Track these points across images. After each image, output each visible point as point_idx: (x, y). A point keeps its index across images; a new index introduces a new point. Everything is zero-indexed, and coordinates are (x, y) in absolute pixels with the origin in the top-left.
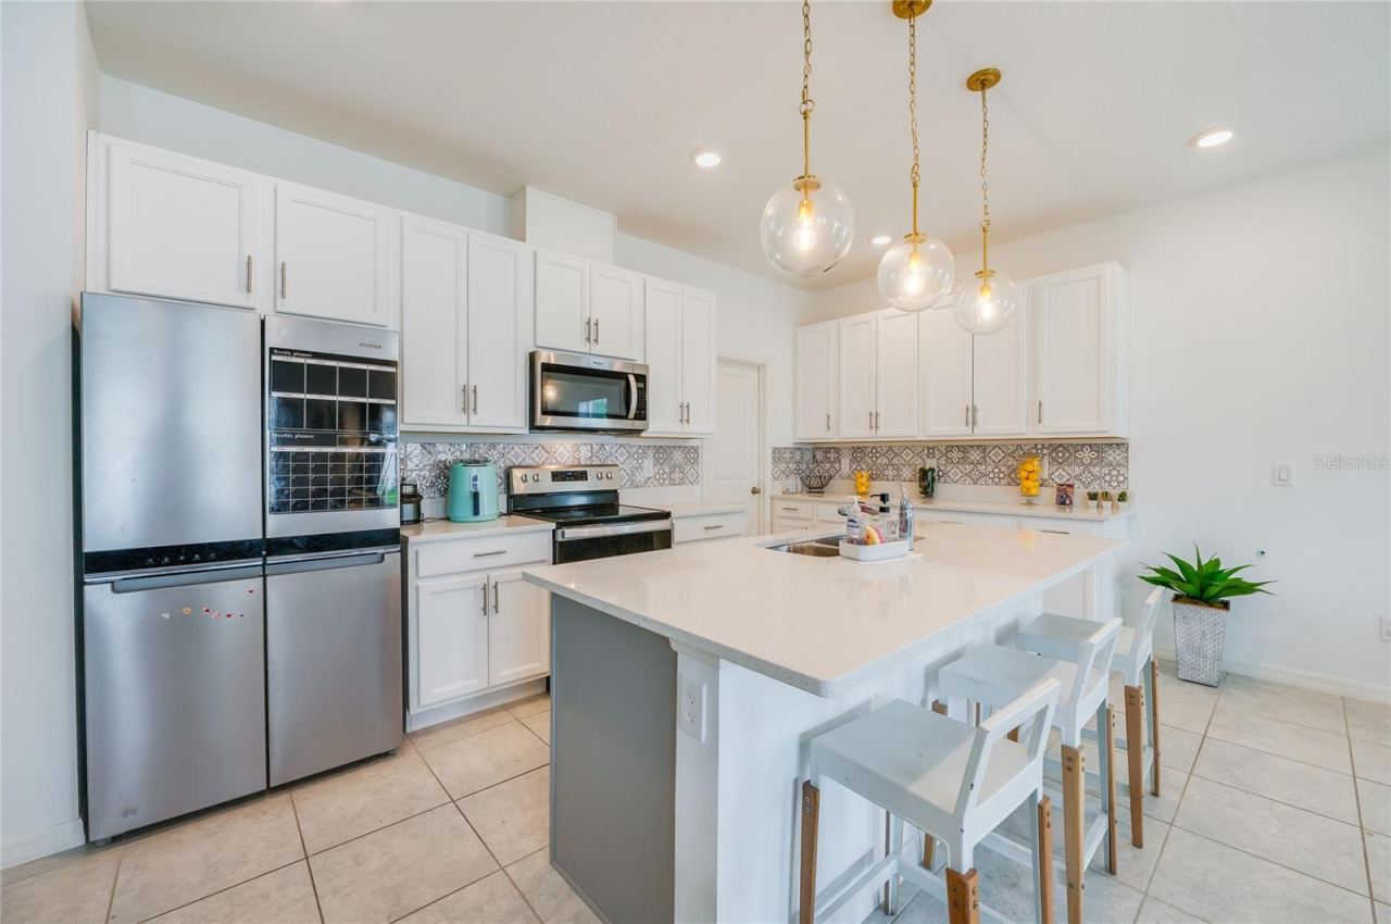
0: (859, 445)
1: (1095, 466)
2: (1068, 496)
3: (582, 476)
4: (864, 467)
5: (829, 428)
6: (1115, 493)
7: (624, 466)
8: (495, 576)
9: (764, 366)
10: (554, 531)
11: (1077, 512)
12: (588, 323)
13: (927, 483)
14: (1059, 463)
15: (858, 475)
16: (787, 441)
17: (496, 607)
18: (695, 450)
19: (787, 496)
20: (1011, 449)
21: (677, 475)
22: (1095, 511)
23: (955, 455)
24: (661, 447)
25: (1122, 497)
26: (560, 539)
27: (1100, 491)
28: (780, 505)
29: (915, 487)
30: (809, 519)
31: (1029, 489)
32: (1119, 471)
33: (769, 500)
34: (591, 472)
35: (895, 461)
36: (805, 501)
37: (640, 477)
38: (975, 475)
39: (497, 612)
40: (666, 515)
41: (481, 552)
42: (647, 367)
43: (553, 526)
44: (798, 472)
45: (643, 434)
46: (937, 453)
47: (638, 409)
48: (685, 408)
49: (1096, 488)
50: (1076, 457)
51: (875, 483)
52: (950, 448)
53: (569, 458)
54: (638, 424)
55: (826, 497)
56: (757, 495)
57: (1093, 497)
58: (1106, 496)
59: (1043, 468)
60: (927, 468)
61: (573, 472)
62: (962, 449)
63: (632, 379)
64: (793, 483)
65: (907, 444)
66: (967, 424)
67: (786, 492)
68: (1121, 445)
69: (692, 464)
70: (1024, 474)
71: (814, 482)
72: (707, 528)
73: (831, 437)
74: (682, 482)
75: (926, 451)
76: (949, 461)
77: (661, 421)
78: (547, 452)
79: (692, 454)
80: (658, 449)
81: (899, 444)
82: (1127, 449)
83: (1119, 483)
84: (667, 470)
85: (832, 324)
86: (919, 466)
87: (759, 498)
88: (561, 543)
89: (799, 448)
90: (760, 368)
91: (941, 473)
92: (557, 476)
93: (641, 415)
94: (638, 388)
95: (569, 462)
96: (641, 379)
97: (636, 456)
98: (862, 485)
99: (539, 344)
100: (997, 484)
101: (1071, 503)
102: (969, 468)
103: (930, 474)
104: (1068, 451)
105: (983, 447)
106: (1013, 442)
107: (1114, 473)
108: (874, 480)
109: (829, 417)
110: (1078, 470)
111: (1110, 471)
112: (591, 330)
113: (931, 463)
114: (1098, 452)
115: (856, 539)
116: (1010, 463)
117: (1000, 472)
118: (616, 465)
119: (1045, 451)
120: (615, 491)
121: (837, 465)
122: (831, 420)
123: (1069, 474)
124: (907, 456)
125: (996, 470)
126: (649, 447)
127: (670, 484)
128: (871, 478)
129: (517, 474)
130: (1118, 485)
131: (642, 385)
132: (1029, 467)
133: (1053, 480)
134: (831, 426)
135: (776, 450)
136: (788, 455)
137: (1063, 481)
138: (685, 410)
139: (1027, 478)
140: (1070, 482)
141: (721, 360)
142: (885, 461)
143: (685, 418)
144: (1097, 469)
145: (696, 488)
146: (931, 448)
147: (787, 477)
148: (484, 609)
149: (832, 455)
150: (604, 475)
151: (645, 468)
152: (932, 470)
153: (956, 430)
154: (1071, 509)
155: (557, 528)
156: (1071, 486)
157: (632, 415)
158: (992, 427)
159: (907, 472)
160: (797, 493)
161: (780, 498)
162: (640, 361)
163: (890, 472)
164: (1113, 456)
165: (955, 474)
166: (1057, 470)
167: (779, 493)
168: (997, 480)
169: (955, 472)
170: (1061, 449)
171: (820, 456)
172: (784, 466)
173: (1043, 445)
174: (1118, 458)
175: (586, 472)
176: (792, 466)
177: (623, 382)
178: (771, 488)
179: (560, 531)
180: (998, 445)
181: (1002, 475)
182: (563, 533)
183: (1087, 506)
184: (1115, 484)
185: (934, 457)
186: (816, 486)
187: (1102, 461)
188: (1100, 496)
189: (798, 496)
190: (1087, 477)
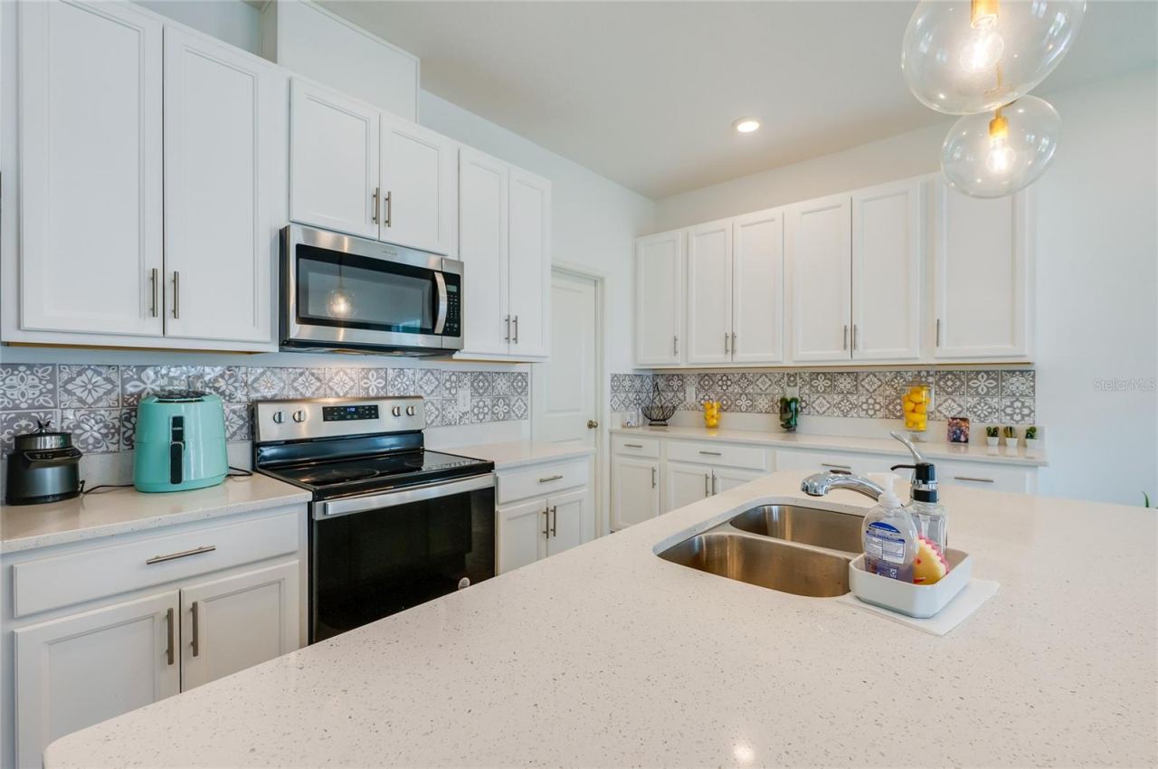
0: (707, 372)
1: (993, 396)
2: (962, 431)
3: (372, 412)
4: (712, 396)
5: (676, 352)
6: (1022, 428)
7: (431, 398)
8: (193, 591)
9: (602, 279)
10: (310, 504)
11: (973, 451)
12: (376, 196)
13: (788, 414)
14: (948, 393)
15: (708, 406)
16: (627, 368)
17: (195, 644)
18: (523, 377)
19: (626, 430)
20: (889, 376)
21: (501, 409)
22: (995, 450)
23: (821, 383)
24: (481, 373)
25: (1031, 433)
26: (318, 516)
27: (1001, 427)
28: (620, 442)
29: (774, 419)
30: (656, 458)
31: (915, 423)
32: (1023, 403)
33: (607, 435)
34: (385, 408)
35: (750, 390)
36: (649, 437)
37: (453, 413)
38: (845, 406)
39: (195, 653)
40: (487, 467)
41: (163, 553)
42: (461, 264)
43: (308, 496)
44: (638, 402)
45: (456, 356)
46: (799, 381)
47: (447, 320)
48: (511, 322)
49: (993, 422)
50: (969, 386)
51: (725, 414)
52: (815, 375)
53: (351, 388)
54: (448, 342)
55: (671, 431)
56: (593, 429)
57: (993, 433)
58: (1010, 432)
59: (928, 398)
60: (789, 397)
61: (357, 408)
62: (828, 376)
63: (440, 279)
64: (634, 415)
65: (764, 371)
66: (845, 347)
67: (626, 425)
68: (1024, 370)
69: (520, 394)
70: (910, 406)
71: (656, 414)
72: (541, 481)
73: (680, 362)
74: (507, 416)
75: (786, 378)
76: (814, 389)
77: (480, 338)
78: (318, 379)
79: (520, 383)
80: (477, 376)
81: (754, 371)
82: (1034, 377)
83: (1023, 417)
84: (488, 402)
85: (679, 234)
86: (778, 397)
87: (596, 433)
88: (319, 522)
89: (638, 376)
90: (597, 281)
91: (804, 404)
92: (330, 414)
93: (454, 328)
94: (448, 293)
95: (354, 393)
96: (454, 280)
97: (448, 385)
98: (713, 417)
99: (295, 217)
100: (871, 416)
101: (966, 441)
102: (837, 398)
103: (793, 405)
104: (960, 379)
105: (854, 374)
106: (891, 369)
107: (1018, 404)
108: (725, 411)
109: (676, 340)
110: (972, 401)
111: (1012, 403)
112: (380, 205)
113: (791, 393)
114: (996, 380)
115: (896, 567)
116: (888, 393)
117: (875, 403)
118: (421, 397)
119: (931, 379)
120: (419, 431)
121: (681, 395)
122: (678, 343)
123: (960, 405)
124: (763, 384)
125: (871, 401)
126: (466, 373)
127: (492, 420)
128: (721, 409)
129: (265, 412)
130: (1023, 419)
131: (453, 289)
132: (916, 398)
133: (940, 412)
134: (678, 349)
135: (615, 377)
136: (627, 383)
137: (953, 414)
138: (512, 325)
139: (913, 411)
140: (962, 416)
141: (556, 270)
142: (737, 390)
143: (512, 336)
144: (996, 400)
145: (525, 424)
146: (792, 375)
147: (627, 408)
148: (170, 652)
149: (675, 383)
150: (403, 411)
151: (461, 401)
152: (795, 400)
153: (830, 354)
154: (967, 447)
155: (315, 500)
156: (965, 420)
157: (439, 328)
158: (877, 350)
159: (763, 403)
160: (638, 426)
161: (619, 434)
162: (453, 256)
163: (743, 402)
164: (1016, 383)
165: (821, 405)
166: (946, 400)
167: (617, 427)
168: (871, 412)
169: (820, 403)
170: (951, 377)
171: (662, 384)
172: (624, 395)
173: (928, 372)
174: (1022, 388)
175: (376, 408)
176: (632, 396)
177: (428, 283)
178: (610, 421)
179: (318, 505)
180: (873, 371)
181: (877, 407)
182: (325, 507)
183: (987, 444)
184: (1017, 418)
185: (795, 386)
186: (658, 417)
187: (1002, 390)
188: (1001, 432)
189: (640, 430)
190: (983, 410)
